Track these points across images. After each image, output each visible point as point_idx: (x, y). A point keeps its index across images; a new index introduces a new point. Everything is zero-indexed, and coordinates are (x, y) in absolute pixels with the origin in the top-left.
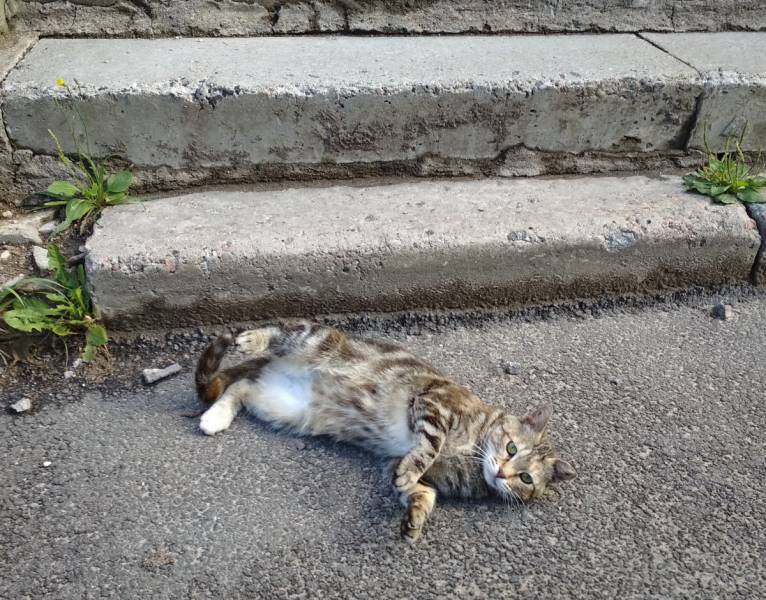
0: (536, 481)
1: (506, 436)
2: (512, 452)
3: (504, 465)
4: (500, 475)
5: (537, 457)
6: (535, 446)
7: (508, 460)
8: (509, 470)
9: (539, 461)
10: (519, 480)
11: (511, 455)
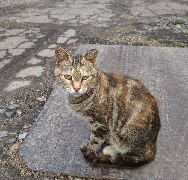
0: (89, 73)
1: (61, 76)
2: (69, 78)
3: (73, 86)
4: (77, 90)
5: (78, 67)
6: (72, 64)
7: (72, 82)
8: (77, 85)
9: (80, 67)
10: (84, 81)
11: (71, 79)
